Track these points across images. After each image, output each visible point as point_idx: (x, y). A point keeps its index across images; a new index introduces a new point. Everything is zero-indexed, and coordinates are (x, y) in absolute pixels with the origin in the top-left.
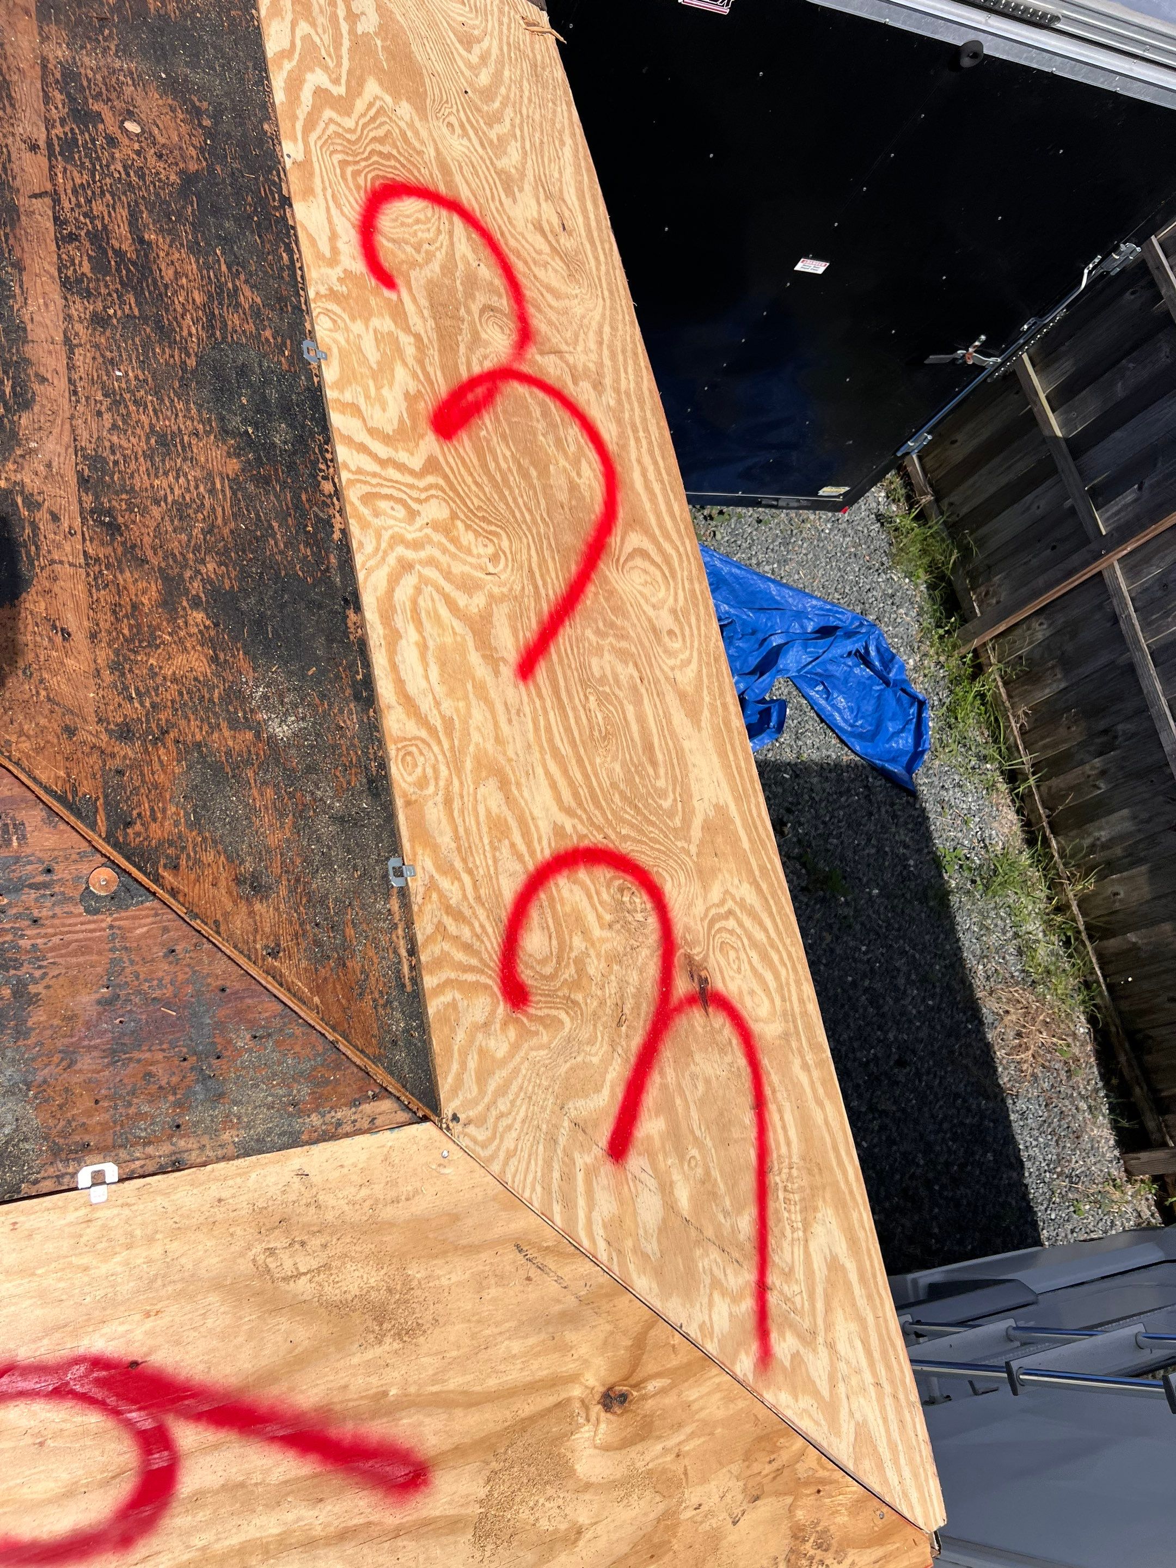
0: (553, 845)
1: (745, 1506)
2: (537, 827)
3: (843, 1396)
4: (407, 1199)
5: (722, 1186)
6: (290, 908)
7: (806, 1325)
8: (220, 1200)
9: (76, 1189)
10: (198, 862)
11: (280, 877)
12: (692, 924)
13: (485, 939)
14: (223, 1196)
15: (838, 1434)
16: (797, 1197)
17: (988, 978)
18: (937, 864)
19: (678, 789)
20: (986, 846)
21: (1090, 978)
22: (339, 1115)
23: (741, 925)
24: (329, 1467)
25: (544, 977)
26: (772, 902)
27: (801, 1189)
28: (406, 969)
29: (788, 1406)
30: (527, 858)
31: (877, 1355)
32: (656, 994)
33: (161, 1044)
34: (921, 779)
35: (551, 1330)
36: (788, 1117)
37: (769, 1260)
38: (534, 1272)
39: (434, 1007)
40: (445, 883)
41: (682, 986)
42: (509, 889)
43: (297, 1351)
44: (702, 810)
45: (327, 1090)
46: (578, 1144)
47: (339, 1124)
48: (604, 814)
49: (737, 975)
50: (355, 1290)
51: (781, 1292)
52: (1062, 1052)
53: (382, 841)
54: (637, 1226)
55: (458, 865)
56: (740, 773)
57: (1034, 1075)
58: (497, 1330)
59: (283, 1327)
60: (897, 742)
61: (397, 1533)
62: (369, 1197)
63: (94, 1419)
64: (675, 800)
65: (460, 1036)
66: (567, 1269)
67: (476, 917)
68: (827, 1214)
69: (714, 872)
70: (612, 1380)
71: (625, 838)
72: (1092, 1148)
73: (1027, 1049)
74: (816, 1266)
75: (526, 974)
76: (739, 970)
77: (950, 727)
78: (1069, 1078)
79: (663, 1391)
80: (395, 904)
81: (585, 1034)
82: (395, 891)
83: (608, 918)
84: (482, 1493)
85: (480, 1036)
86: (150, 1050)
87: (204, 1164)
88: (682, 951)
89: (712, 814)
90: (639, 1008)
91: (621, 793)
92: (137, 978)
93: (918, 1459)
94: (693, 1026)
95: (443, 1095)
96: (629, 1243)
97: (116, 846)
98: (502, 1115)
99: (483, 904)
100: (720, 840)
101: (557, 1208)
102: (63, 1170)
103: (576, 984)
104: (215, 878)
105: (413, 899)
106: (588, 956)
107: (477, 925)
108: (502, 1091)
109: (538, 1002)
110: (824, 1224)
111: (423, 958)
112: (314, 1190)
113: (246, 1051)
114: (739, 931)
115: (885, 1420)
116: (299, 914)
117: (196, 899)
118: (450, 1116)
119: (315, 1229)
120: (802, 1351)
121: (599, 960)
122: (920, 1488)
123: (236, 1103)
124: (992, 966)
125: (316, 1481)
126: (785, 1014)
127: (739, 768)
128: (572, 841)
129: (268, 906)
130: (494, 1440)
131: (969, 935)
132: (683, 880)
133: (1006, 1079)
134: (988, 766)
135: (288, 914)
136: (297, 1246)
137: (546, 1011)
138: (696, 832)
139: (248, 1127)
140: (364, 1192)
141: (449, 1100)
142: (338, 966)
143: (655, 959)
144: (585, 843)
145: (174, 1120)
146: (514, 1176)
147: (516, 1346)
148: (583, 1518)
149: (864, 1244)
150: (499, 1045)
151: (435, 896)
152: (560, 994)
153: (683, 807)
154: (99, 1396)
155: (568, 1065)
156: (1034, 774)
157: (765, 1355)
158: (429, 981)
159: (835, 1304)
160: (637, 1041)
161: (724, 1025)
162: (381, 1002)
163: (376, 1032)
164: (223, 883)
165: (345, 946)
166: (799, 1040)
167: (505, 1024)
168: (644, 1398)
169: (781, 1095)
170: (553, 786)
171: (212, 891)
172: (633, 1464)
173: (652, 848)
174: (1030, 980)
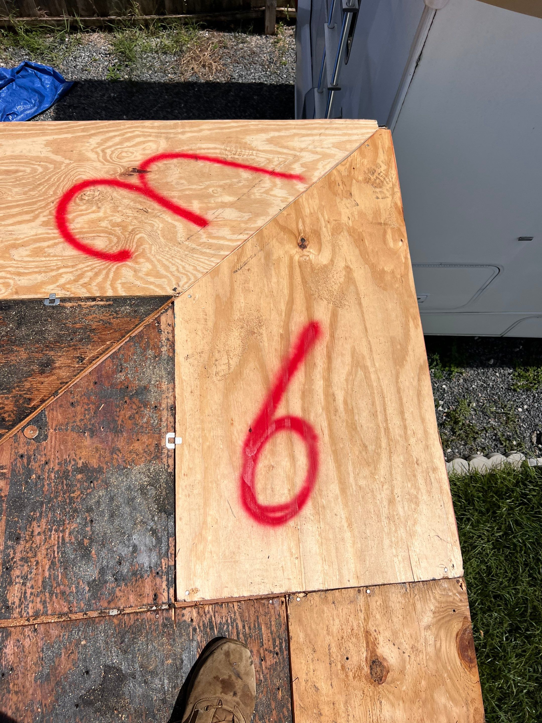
0: (52, 228)
1: (352, 199)
2: (41, 234)
3: (321, 150)
4: (206, 315)
5: (228, 181)
6: (61, 351)
7: (291, 158)
8: (192, 392)
9: (175, 449)
10: (29, 390)
11: (44, 354)
12: (105, 170)
13: (94, 266)
14: (190, 391)
15: (335, 155)
16: (239, 150)
17: (175, 73)
18: (114, 82)
19: (34, 162)
20: (109, 54)
21: (183, 22)
22: (164, 339)
23: (110, 147)
24: (304, 359)
25: (118, 242)
26: (101, 130)
27: (236, 147)
28: (102, 303)
29: (320, 173)
30: (56, 241)
31: (309, 132)
32: (136, 193)
33: (116, 411)
34: (69, 77)
35: (271, 264)
36: (204, 146)
37: (262, 168)
38: (246, 267)
39: (122, 293)
40: (62, 281)
41: (135, 180)
42: (71, 251)
43: (258, 367)
44: (46, 153)
45: (152, 343)
46: (197, 240)
47: (168, 339)
48: (40, 201)
49: (135, 154)
50: (239, 342)
51: (276, 166)
52: (215, 48)
53: (35, 307)
54: (237, 220)
55: (54, 273)
56: (30, 130)
57: (224, 65)
58: (266, 286)
59: (248, 371)
60: (47, 84)
61: (332, 336)
62: (202, 330)
63: (268, 446)
64: (39, 165)
65: (138, 283)
66: (248, 253)
67: (82, 268)
68: (248, 139)
69: (80, 154)
70: (295, 243)
71: (55, 193)
72: (260, 48)
73: (211, 64)
74: (269, 149)
75: (115, 250)
76: (132, 153)
77: (43, 54)
78: (227, 48)
79: (304, 223)
80: (68, 305)
81: (149, 228)
82: (61, 303)
83: (94, 208)
84: (325, 302)
85: (140, 274)
86: (118, 417)
87: (175, 397)
88: (118, 177)
89: (49, 149)
90: (141, 202)
91: (30, 190)
92: (83, 420)
93: (351, 126)
94: (154, 179)
95: (164, 294)
96: (243, 225)
97: (13, 426)
98: (178, 270)
99: (77, 264)
100: (64, 148)
101: (222, 253)
102: (166, 455)
103: (124, 228)
104: (39, 383)
105: (67, 296)
106: (111, 220)
107: (86, 269)
108: (167, 268)
109: (129, 247)
110: (252, 141)
111: (98, 295)
112: (195, 353)
113: (127, 375)
114: (113, 149)
115: (334, 135)
116: (65, 347)
117: (48, 391)
118: (174, 292)
119: (211, 355)
120: (301, 162)
121: (115, 216)
122: (362, 128)
123: (150, 382)
124: (170, 70)
125: (307, 365)
126: (157, 137)
127: (26, 130)
128: (52, 219)
129: (58, 360)
130: (307, 295)
131: (153, 77)
132: (82, 170)
133: (223, 79)
134: (67, 40)
135: (63, 352)
136: (217, 363)
137: (134, 244)
138: (58, 158)
139: (162, 377)
140: (200, 333)
141: (166, 292)
142: (93, 332)
143: (119, 190)
144: (54, 212)
145: (153, 408)
146: (205, 268)
147: (274, 280)
148: (343, 264)
149: (265, 126)
150: (146, 267)
151: (68, 286)
152: (127, 236)
153: (43, 162)
154: (260, 444)
155: (161, 238)
156: (74, 16)
157: (299, 178)
158: (110, 293)
159: (286, 144)
160: (156, 206)
161: (157, 165)
162: (115, 315)
163: (129, 319)
164: (42, 379)
165: (85, 328)
166: (170, 133)
167: (137, 263)
168: (304, 231)
169: (194, 147)
170: (20, 223)
171: (45, 384)
172: (328, 241)
173: (63, 181)
174: (179, 53)
